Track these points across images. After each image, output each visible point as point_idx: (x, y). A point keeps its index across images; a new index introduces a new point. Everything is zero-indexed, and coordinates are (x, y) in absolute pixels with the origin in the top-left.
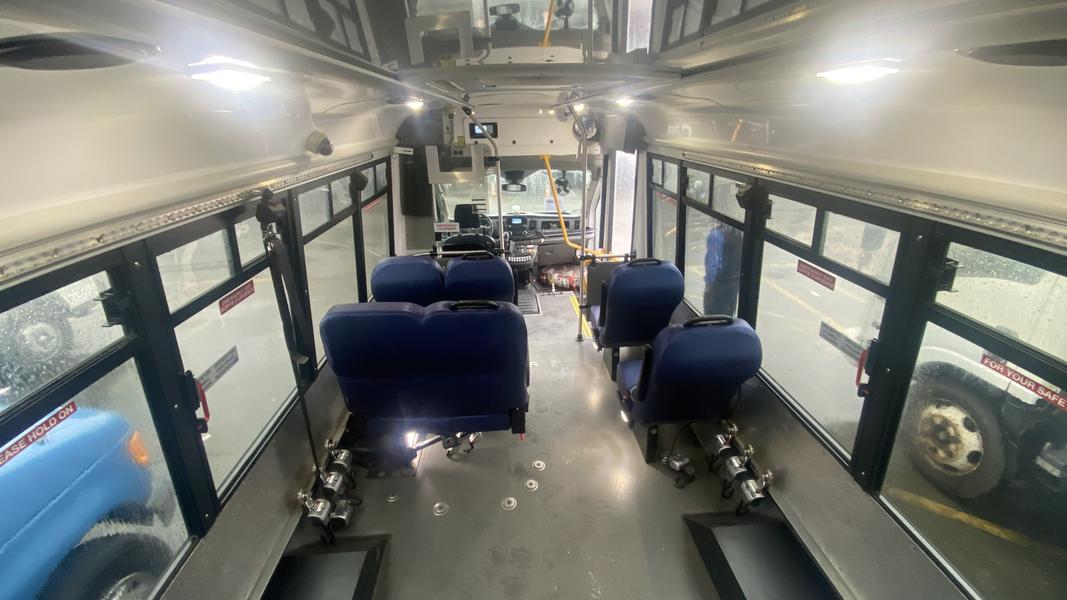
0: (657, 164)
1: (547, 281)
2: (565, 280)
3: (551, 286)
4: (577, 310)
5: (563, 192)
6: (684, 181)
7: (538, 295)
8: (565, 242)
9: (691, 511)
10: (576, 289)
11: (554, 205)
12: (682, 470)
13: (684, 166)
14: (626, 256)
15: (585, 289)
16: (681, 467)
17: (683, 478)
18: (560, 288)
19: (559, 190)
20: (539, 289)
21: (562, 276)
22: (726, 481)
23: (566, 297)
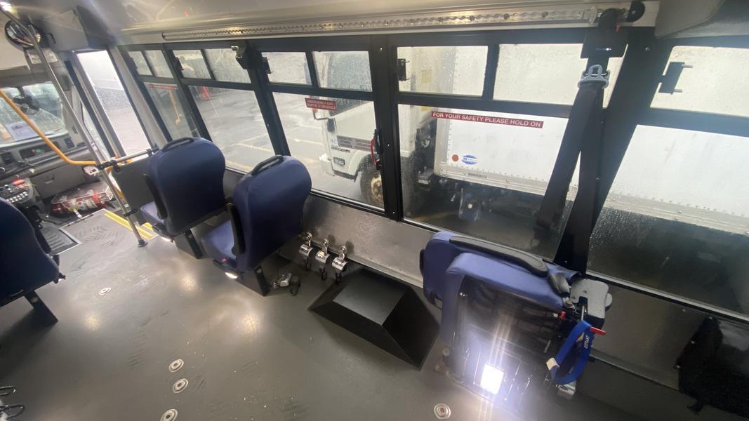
1: (65, 211)
2: (87, 202)
3: (75, 214)
4: (125, 223)
6: (175, 65)
7: (61, 228)
8: (66, 163)
9: (312, 301)
10: (108, 205)
11: (27, 129)
12: (290, 282)
13: (168, 48)
14: (149, 152)
15: (123, 199)
17: (294, 288)
18: (87, 211)
20: (59, 222)
21: (81, 199)
22: (320, 270)
23: (99, 217)
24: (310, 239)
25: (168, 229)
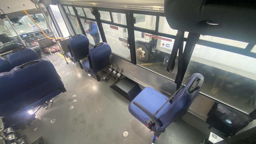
0: (65, 7)
1: (48, 52)
2: (53, 50)
3: (50, 53)
4: (63, 57)
5: (37, 22)
6: (76, 11)
7: (47, 57)
8: (47, 38)
9: (111, 85)
10: (59, 51)
11: (36, 27)
12: (106, 79)
13: (74, 7)
14: (69, 37)
15: (62, 50)
16: (105, 78)
17: (106, 80)
18: (53, 52)
19: (36, 22)
20: (46, 55)
21: (52, 49)
22: (114, 76)
23: (56, 54)
24: (111, 67)
25: (74, 60)
